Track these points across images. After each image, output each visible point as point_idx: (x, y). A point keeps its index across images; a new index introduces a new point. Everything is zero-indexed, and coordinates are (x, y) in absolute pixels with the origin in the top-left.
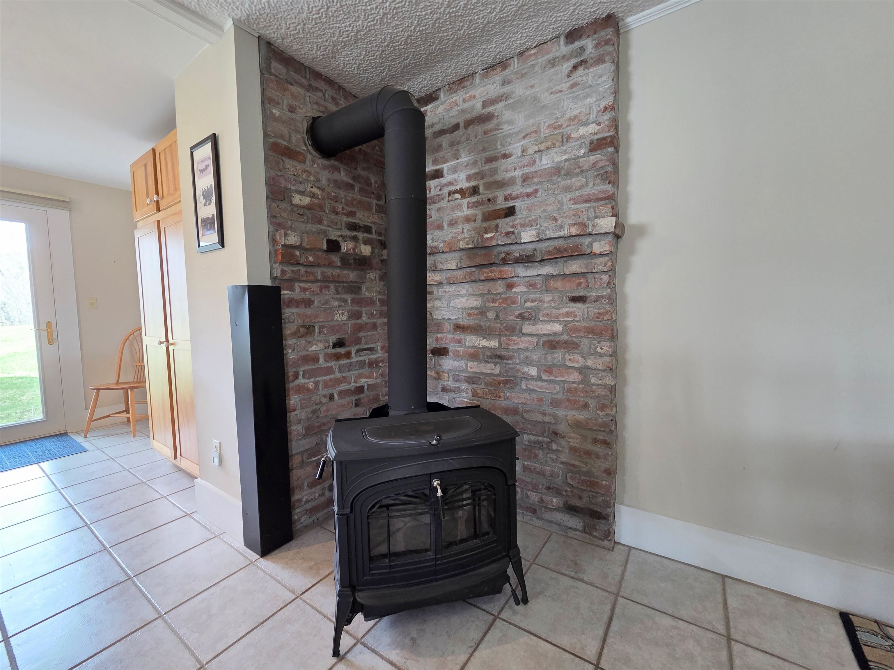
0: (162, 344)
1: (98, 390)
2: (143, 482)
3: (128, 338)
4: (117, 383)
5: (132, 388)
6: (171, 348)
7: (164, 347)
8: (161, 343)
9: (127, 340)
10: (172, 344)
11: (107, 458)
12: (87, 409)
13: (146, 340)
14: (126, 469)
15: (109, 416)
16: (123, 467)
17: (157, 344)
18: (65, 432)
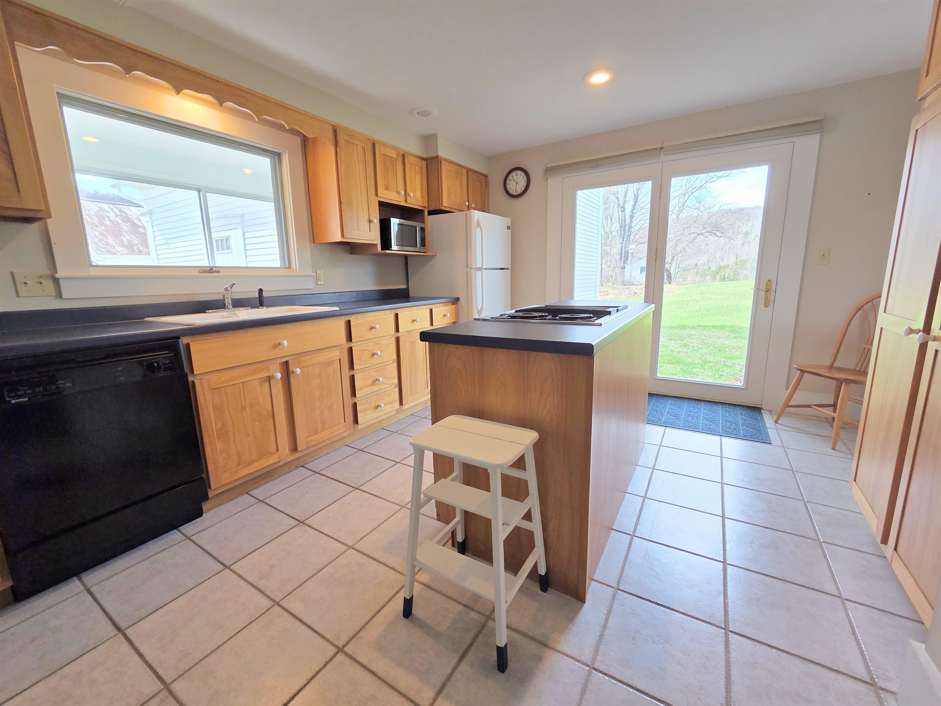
0: (912, 335)
1: (803, 372)
2: (819, 540)
3: (863, 306)
4: (831, 367)
5: (848, 381)
6: (932, 346)
7: (916, 340)
8: (911, 331)
9: (860, 309)
10: (935, 339)
11: (788, 467)
12: (787, 389)
13: (883, 319)
14: (803, 500)
15: (809, 406)
16: (801, 492)
17: (902, 331)
18: (760, 406)
